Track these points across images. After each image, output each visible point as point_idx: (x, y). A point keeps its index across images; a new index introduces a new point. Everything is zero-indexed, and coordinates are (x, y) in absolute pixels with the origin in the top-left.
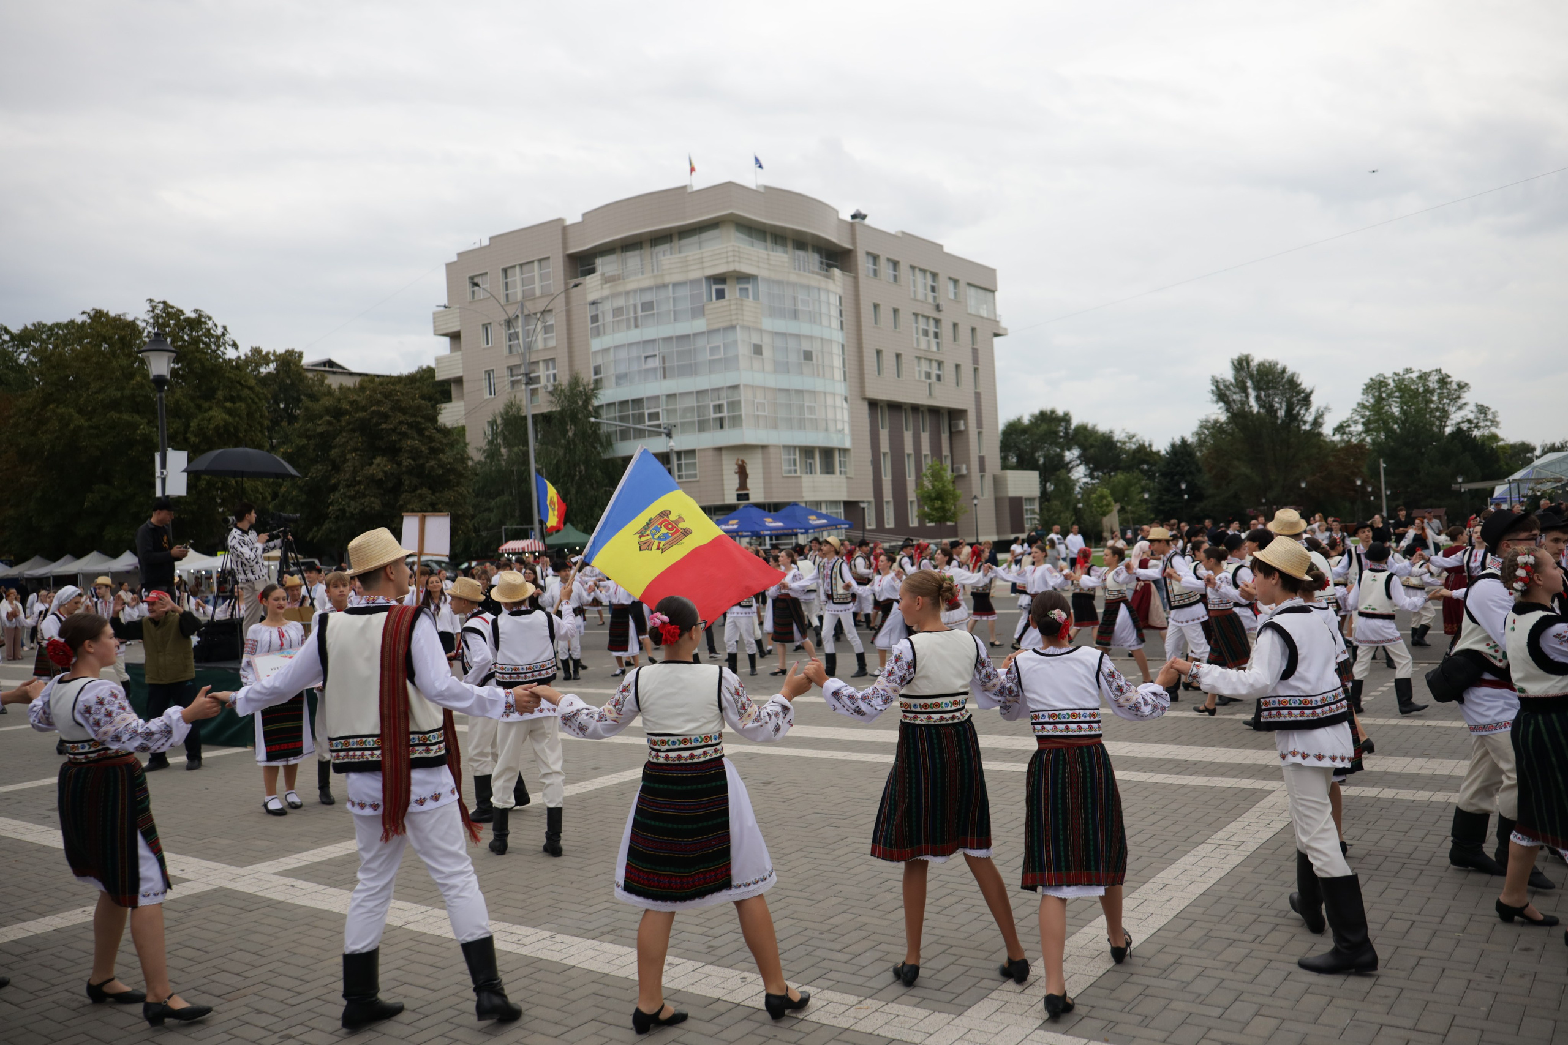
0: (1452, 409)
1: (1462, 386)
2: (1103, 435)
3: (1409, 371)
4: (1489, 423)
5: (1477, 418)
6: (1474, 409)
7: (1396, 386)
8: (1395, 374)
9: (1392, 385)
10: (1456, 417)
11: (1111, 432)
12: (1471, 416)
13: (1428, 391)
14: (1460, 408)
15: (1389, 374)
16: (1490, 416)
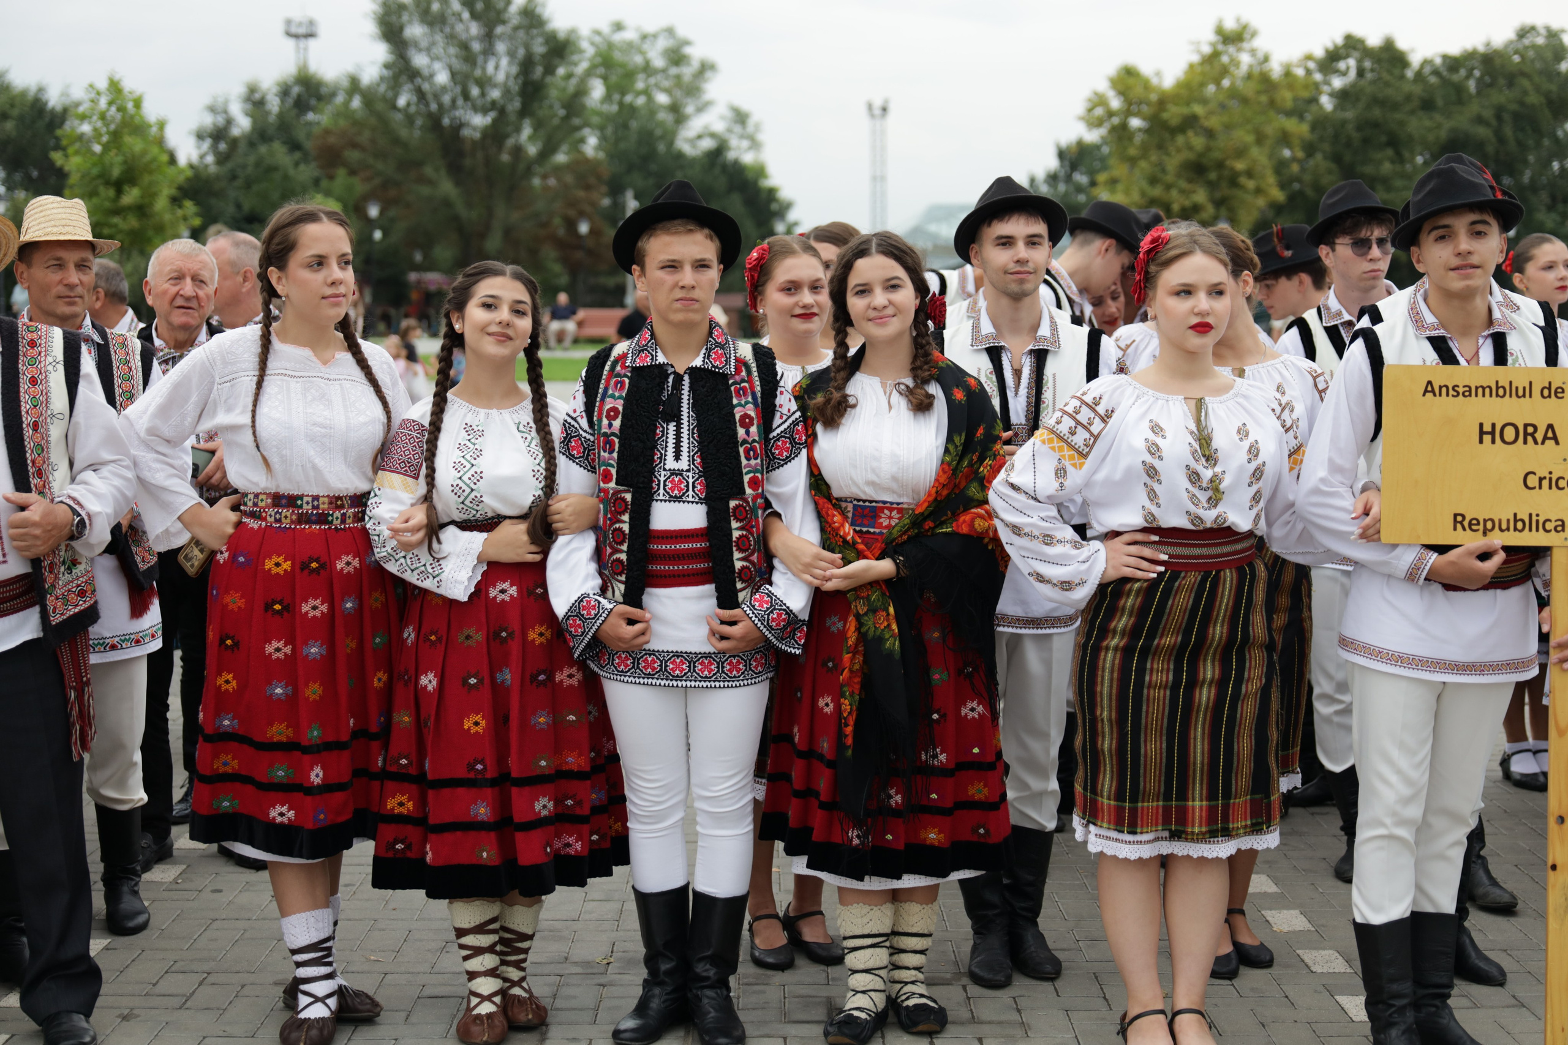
0: (689, 109)
1: (706, 68)
2: (24, 94)
3: (619, 27)
4: (745, 144)
5: (729, 131)
6: (729, 114)
7: (599, 54)
8: (598, 33)
9: (589, 51)
10: (696, 125)
11: (41, 90)
12: (719, 127)
13: (647, 69)
14: (700, 109)
15: (585, 31)
16: (750, 128)
